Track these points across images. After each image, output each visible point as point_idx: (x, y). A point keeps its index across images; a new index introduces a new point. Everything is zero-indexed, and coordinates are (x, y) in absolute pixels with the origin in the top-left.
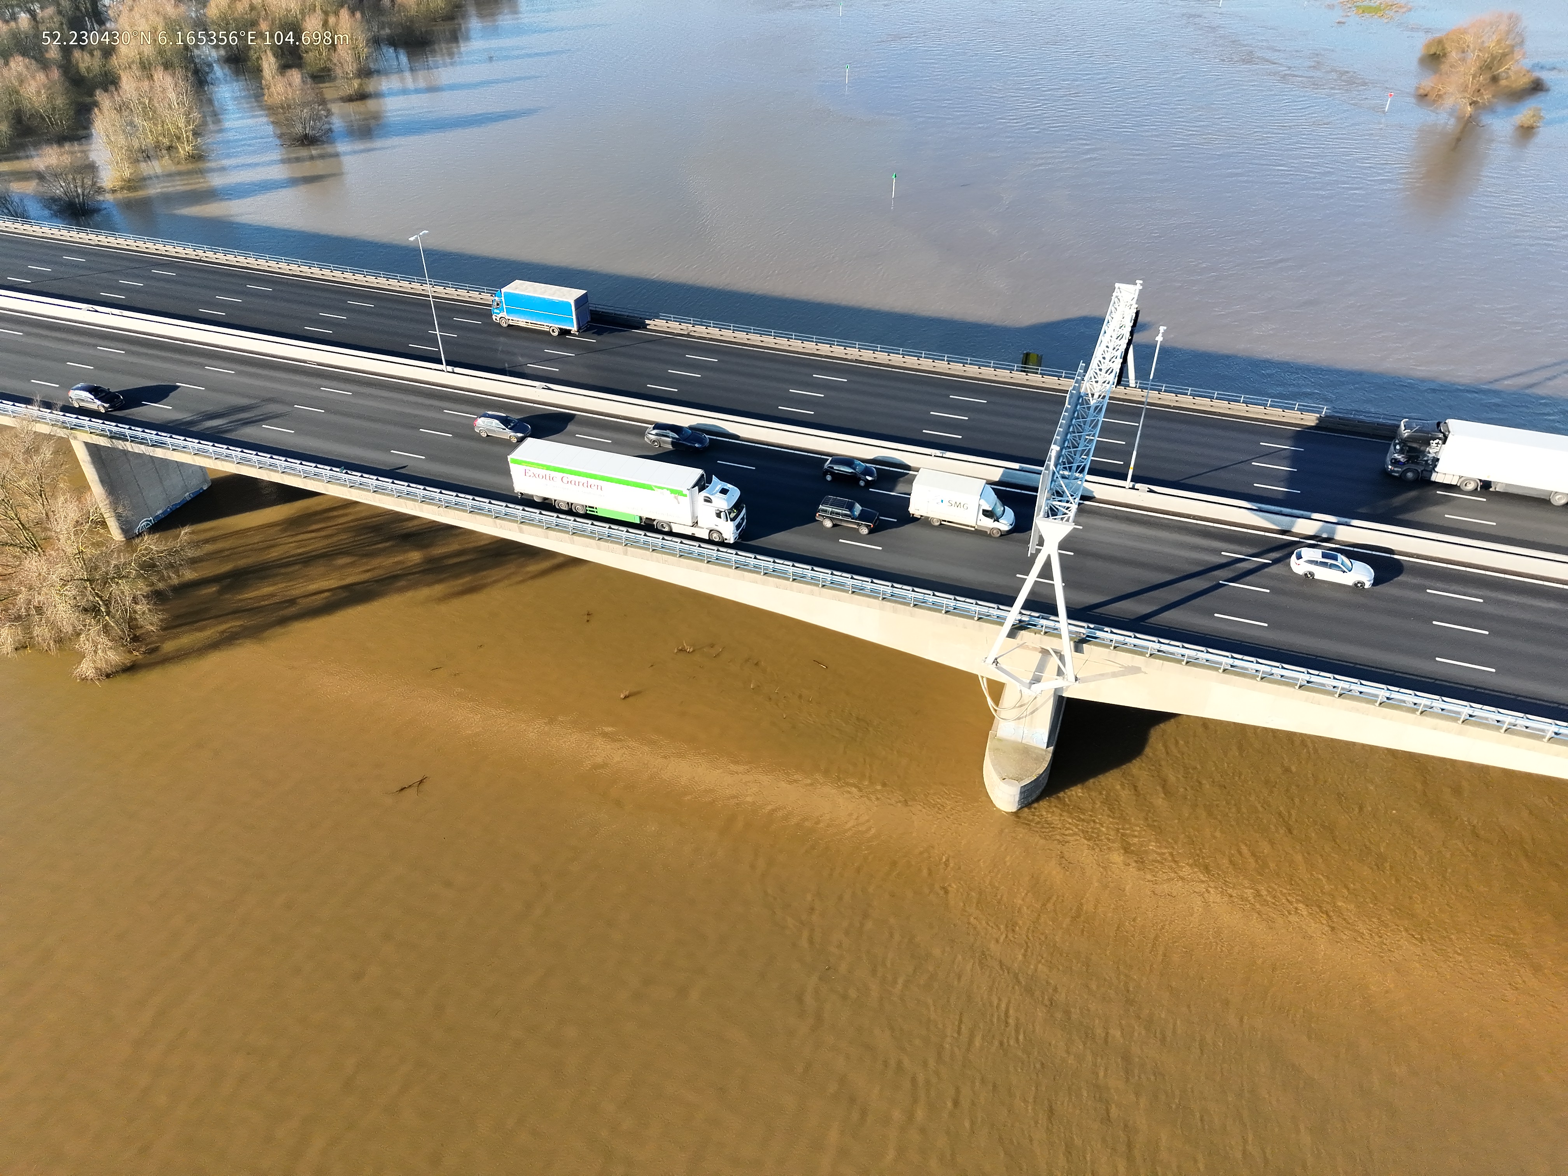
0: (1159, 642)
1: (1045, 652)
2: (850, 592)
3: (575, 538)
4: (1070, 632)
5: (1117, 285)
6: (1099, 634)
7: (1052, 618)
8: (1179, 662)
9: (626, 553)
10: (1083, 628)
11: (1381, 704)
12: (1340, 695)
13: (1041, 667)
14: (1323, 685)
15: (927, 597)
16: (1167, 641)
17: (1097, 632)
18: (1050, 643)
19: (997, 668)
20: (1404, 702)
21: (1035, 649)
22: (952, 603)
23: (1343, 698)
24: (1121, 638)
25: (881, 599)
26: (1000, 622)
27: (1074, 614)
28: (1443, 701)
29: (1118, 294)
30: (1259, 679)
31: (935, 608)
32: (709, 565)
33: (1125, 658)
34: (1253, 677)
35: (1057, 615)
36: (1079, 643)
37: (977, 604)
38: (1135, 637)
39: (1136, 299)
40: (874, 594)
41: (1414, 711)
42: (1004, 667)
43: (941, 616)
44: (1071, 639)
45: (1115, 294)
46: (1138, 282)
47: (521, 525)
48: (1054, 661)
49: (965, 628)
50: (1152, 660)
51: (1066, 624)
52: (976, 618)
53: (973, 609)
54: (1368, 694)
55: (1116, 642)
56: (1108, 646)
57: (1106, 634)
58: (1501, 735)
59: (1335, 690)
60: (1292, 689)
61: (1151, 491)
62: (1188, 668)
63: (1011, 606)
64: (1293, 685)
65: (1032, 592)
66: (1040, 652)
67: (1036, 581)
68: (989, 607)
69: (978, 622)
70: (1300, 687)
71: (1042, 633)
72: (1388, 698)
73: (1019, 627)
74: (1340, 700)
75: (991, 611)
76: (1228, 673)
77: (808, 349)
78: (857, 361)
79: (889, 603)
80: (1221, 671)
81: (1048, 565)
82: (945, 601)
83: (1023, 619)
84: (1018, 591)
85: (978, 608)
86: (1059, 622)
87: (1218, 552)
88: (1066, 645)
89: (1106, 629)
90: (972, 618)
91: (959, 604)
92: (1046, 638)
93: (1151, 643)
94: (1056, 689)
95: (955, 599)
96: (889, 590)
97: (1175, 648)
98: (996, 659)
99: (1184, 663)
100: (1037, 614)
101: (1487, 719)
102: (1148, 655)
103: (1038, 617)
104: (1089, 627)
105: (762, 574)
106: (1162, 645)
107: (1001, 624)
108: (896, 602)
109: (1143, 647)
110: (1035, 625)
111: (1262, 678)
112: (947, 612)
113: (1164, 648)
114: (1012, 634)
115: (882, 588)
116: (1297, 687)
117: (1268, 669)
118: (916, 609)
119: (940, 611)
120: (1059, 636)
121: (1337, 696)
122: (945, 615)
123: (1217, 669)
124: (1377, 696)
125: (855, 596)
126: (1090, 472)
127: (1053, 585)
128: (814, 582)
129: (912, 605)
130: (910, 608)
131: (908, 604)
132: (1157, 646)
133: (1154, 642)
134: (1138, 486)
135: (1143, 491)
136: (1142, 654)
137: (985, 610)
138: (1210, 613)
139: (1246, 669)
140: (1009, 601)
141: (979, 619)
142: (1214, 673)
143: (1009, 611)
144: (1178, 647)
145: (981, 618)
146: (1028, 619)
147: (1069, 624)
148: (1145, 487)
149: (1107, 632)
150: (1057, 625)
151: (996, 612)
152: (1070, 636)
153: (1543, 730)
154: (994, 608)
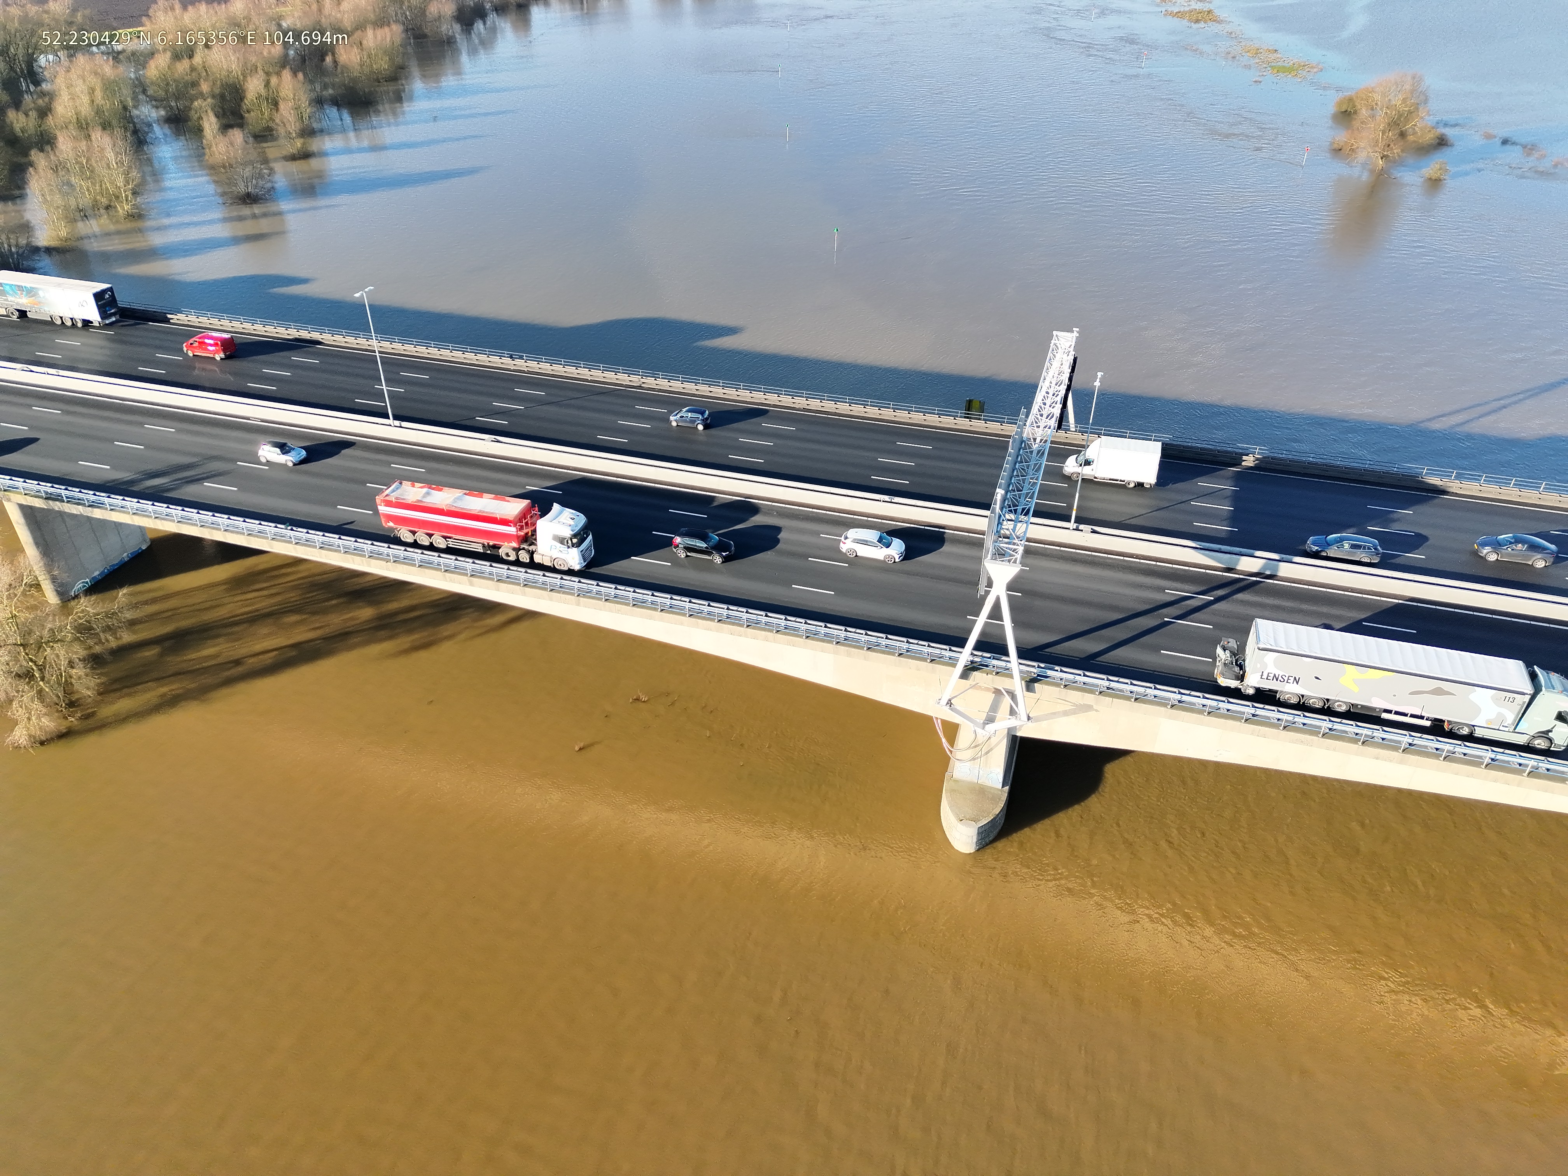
0: (1108, 680)
1: (997, 692)
2: (804, 637)
3: (526, 589)
4: (1021, 672)
5: (1055, 333)
6: (1050, 673)
7: (1004, 658)
8: (1128, 698)
9: (578, 604)
10: (1034, 668)
11: (1323, 735)
12: (1285, 727)
13: (994, 707)
14: (1268, 718)
15: (880, 641)
16: (1116, 679)
17: (1047, 671)
18: (1002, 683)
19: (952, 710)
20: (1346, 732)
21: (987, 689)
22: (905, 646)
23: (1288, 731)
24: (1072, 677)
25: (834, 643)
26: (952, 662)
27: (1024, 654)
28: (1383, 730)
29: (1057, 342)
30: (1206, 714)
31: (888, 651)
32: (662, 613)
33: (1075, 696)
34: (1200, 712)
35: (1007, 655)
36: (1031, 683)
37: (929, 646)
38: (1085, 675)
39: (1073, 347)
40: (827, 639)
41: (1355, 741)
42: (958, 708)
43: (895, 659)
44: (1022, 678)
45: (1053, 342)
46: (1074, 329)
47: (471, 578)
48: (1007, 700)
49: (918, 670)
50: (1101, 697)
51: (1016, 664)
52: (929, 661)
53: (926, 651)
54: (1311, 725)
55: (1067, 680)
56: (1058, 685)
57: (1056, 673)
58: (1440, 763)
59: (1280, 722)
60: (1239, 723)
61: (1094, 532)
62: (1137, 704)
63: (963, 647)
64: (1239, 719)
65: (983, 633)
66: (994, 693)
67: (986, 624)
68: (941, 649)
69: (931, 664)
70: (1246, 720)
71: (994, 673)
72: (1330, 729)
73: (971, 668)
74: (1284, 732)
75: (944, 652)
76: (1177, 709)
77: (757, 399)
78: (805, 410)
79: (843, 647)
80: (1169, 707)
81: (997, 606)
82: (898, 644)
83: (976, 659)
84: (969, 631)
85: (930, 650)
86: (1009, 662)
87: (1162, 589)
88: (1017, 685)
89: (1057, 668)
90: (925, 660)
91: (912, 647)
92: (997, 677)
93: (1100, 681)
94: (1009, 729)
95: (907, 642)
96: (843, 634)
97: (1124, 685)
98: (950, 700)
99: (1133, 700)
100: (988, 655)
101: (1426, 747)
102: (1097, 693)
103: (990, 658)
104: (1039, 667)
105: (716, 621)
106: (1111, 682)
107: (954, 665)
108: (850, 646)
109: (1093, 685)
110: (987, 666)
111: (1209, 713)
112: (900, 655)
113: (1113, 685)
114: (965, 675)
115: (835, 632)
116: (1243, 721)
117: (1214, 703)
118: (869, 653)
119: (893, 654)
120: (1011, 676)
121: (1281, 728)
122: (898, 658)
123: (1165, 705)
124: (1320, 727)
125: (809, 641)
126: (1037, 514)
127: (1004, 625)
128: (768, 627)
129: (865, 649)
130: (864, 652)
131: (862, 648)
132: (1106, 683)
133: (1104, 679)
134: (1081, 527)
135: (1087, 532)
136: (1092, 692)
137: (938, 651)
138: (1156, 649)
139: (1194, 704)
140: (961, 642)
141: (932, 660)
142: (1163, 709)
143: (961, 653)
144: (1127, 683)
145: (934, 660)
146: (979, 660)
147: (1020, 664)
148: (1089, 528)
149: (1057, 671)
150: (1009, 665)
151: (948, 654)
152: (1021, 676)
153: (1480, 757)
154: (946, 650)
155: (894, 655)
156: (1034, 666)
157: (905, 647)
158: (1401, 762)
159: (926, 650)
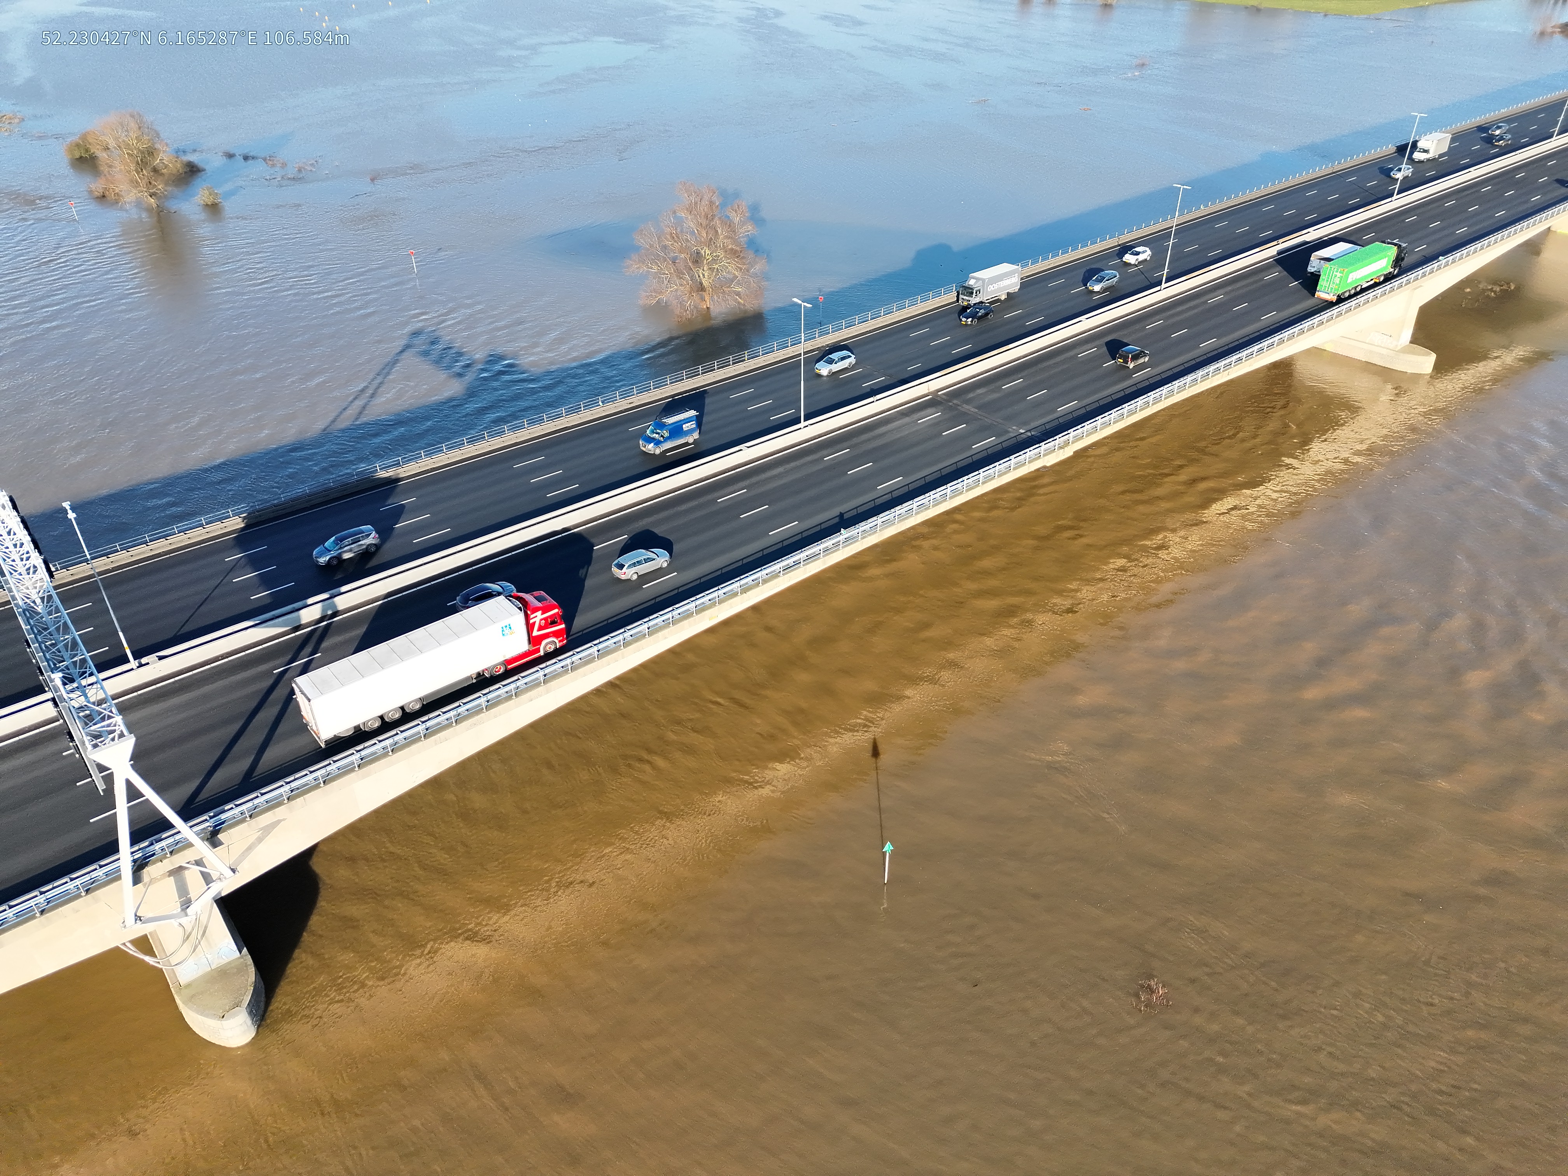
0: (287, 783)
1: (178, 872)
4: (198, 834)
6: (223, 816)
7: (168, 833)
8: (317, 786)
10: (206, 822)
11: (485, 709)
12: (456, 722)
13: (183, 890)
14: (439, 724)
16: (292, 778)
17: (220, 816)
18: (179, 860)
19: (143, 923)
20: (499, 696)
21: (163, 876)
22: (41, 899)
23: (460, 723)
24: (250, 804)
26: (115, 876)
27: (188, 813)
30: (390, 754)
33: (266, 819)
34: (385, 755)
35: (170, 826)
36: (213, 838)
37: (72, 880)
38: (262, 794)
41: (509, 698)
42: (147, 915)
43: (39, 921)
44: (203, 839)
48: (193, 876)
49: (78, 912)
50: (293, 803)
51: (189, 828)
52: (83, 894)
53: (72, 887)
54: (473, 707)
55: (248, 810)
56: (243, 821)
57: (231, 811)
58: (570, 675)
59: (449, 721)
60: (420, 744)
61: (161, 658)
62: (328, 786)
63: (116, 851)
64: (419, 739)
65: (131, 822)
66: (169, 876)
67: (128, 809)
68: (88, 872)
69: (87, 897)
70: (425, 736)
71: (168, 855)
72: (488, 701)
73: (139, 866)
74: (458, 726)
75: (94, 875)
76: (363, 767)
80: (357, 769)
81: (129, 784)
82: (32, 903)
83: (136, 857)
84: (116, 831)
85: (78, 882)
86: (179, 832)
88: (201, 848)
89: (226, 808)
90: (78, 896)
91: (49, 894)
92: (175, 857)
93: (281, 789)
94: (213, 898)
95: (42, 893)
97: (304, 778)
98: (136, 916)
99: (322, 785)
100: (146, 843)
101: (555, 670)
102: (286, 801)
103: (152, 844)
104: (211, 818)
107: (119, 878)
109: (276, 797)
110: (154, 854)
111: (392, 751)
112: (42, 912)
113: (293, 785)
114: (137, 879)
116: (423, 739)
117: (391, 741)
119: (33, 917)
120: (190, 845)
121: (454, 724)
123: (353, 770)
124: (480, 705)
127: (147, 800)
132: (287, 788)
133: (283, 786)
134: (144, 660)
135: (154, 662)
136: (280, 804)
137: (87, 877)
139: (375, 753)
140: (112, 848)
141: (87, 891)
142: (353, 775)
143: (119, 859)
144: (307, 774)
145: (89, 889)
146: (140, 855)
147: (191, 827)
148: (153, 657)
149: (232, 808)
150: (177, 837)
151: (100, 873)
152: (200, 838)
153: (590, 655)
154: (96, 869)
155: (36, 918)
156: (206, 820)
157: (42, 901)
158: (548, 692)
159: (71, 885)
